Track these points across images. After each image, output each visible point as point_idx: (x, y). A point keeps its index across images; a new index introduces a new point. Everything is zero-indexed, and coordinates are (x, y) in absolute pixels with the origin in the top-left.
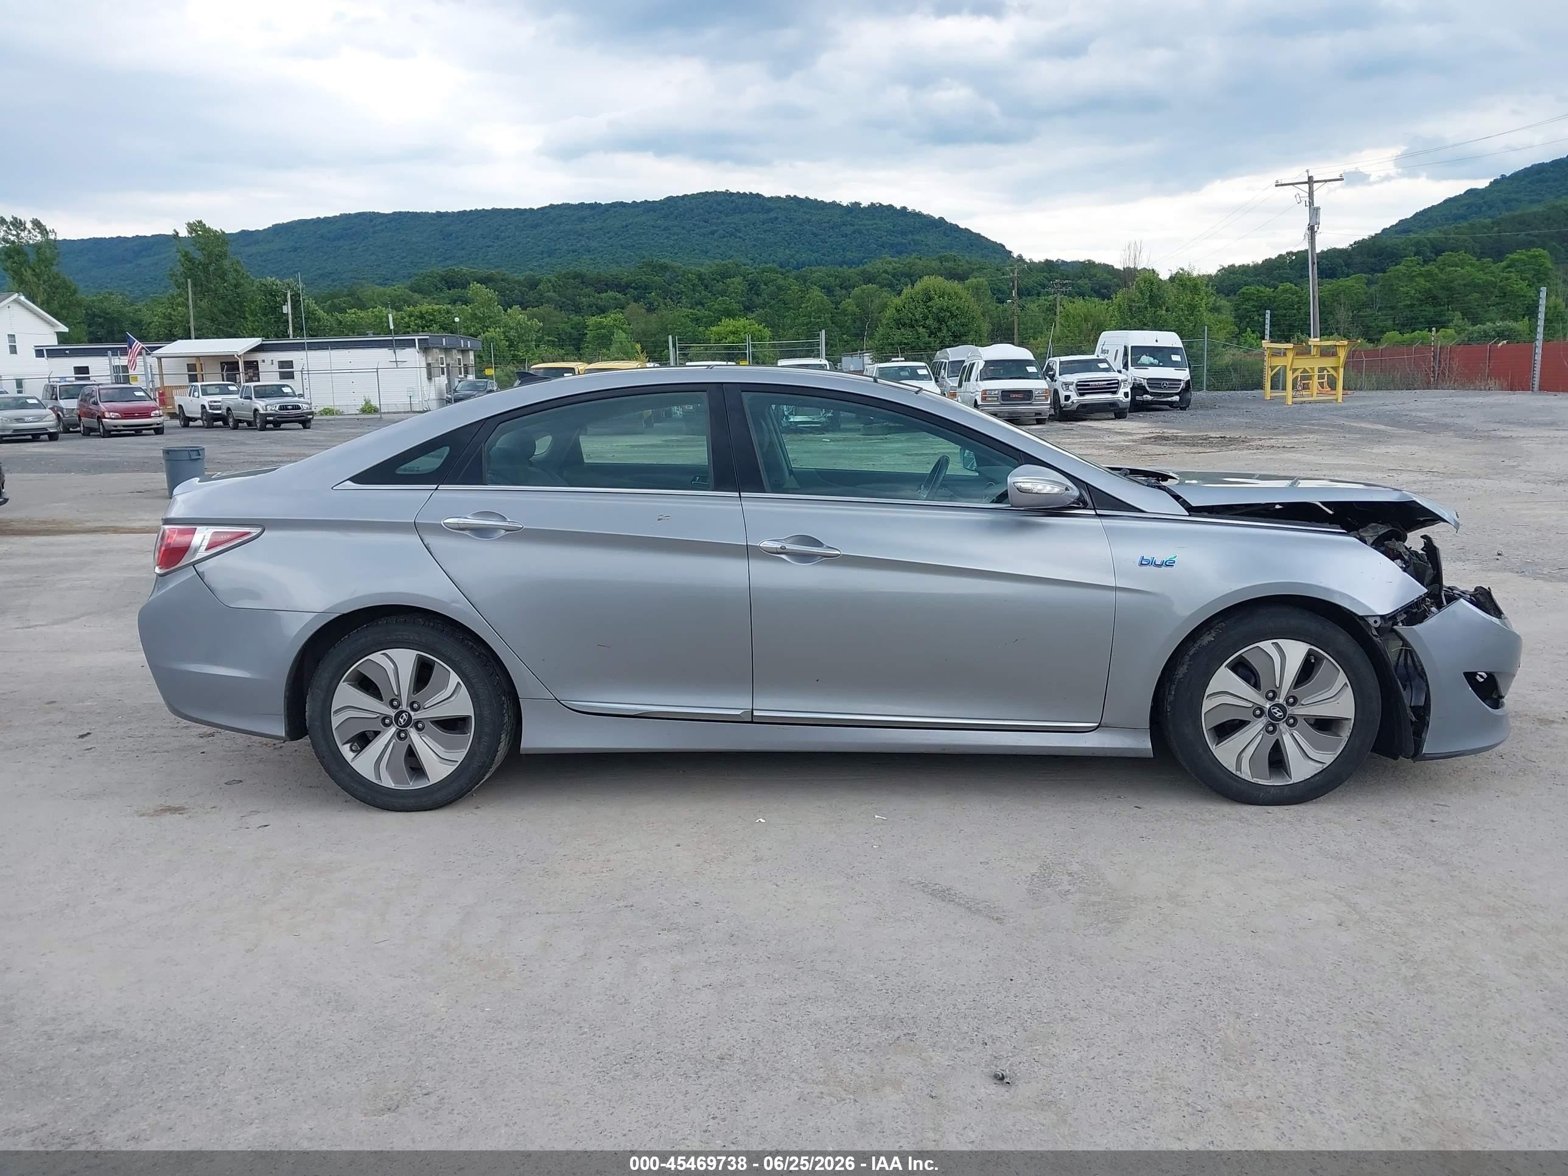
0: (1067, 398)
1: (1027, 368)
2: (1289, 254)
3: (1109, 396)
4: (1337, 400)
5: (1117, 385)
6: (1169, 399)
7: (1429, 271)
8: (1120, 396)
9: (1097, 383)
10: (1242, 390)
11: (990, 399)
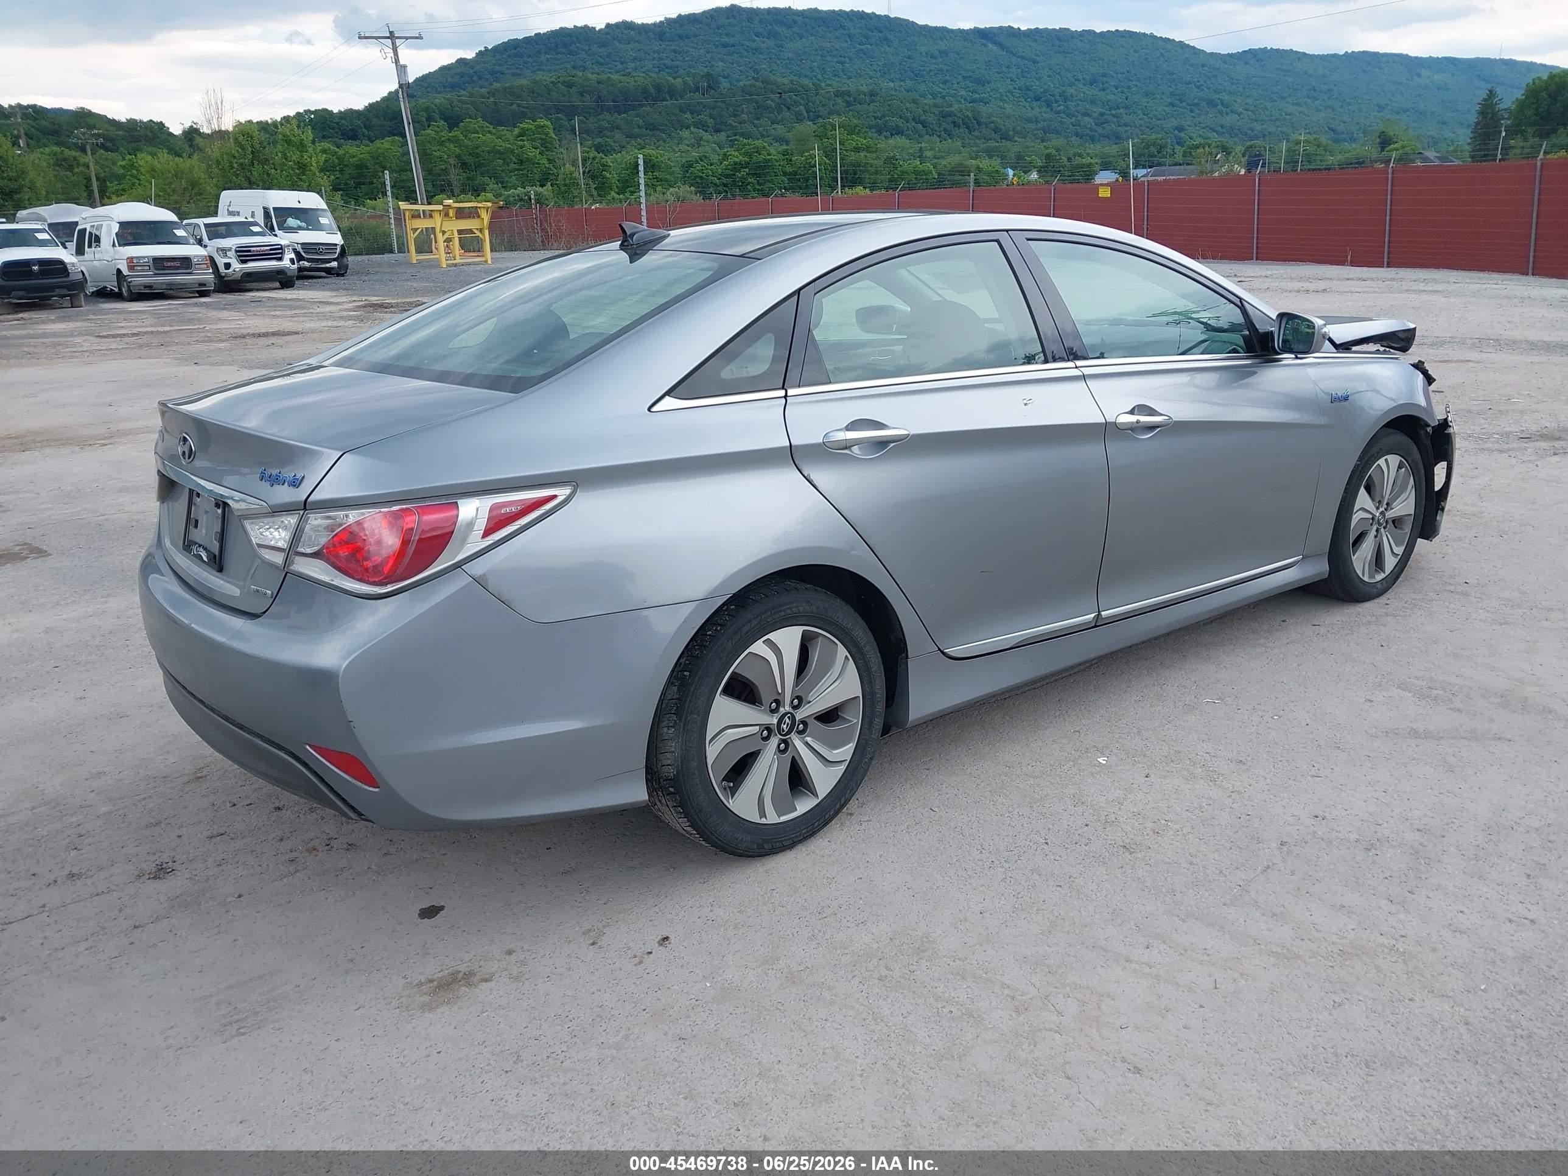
0: (228, 266)
1: (175, 231)
2: (308, 112)
3: (273, 264)
4: (486, 261)
5: (280, 251)
6: (328, 265)
7: (455, 136)
8: (286, 262)
9: (258, 249)
10: (368, 254)
11: (139, 268)
